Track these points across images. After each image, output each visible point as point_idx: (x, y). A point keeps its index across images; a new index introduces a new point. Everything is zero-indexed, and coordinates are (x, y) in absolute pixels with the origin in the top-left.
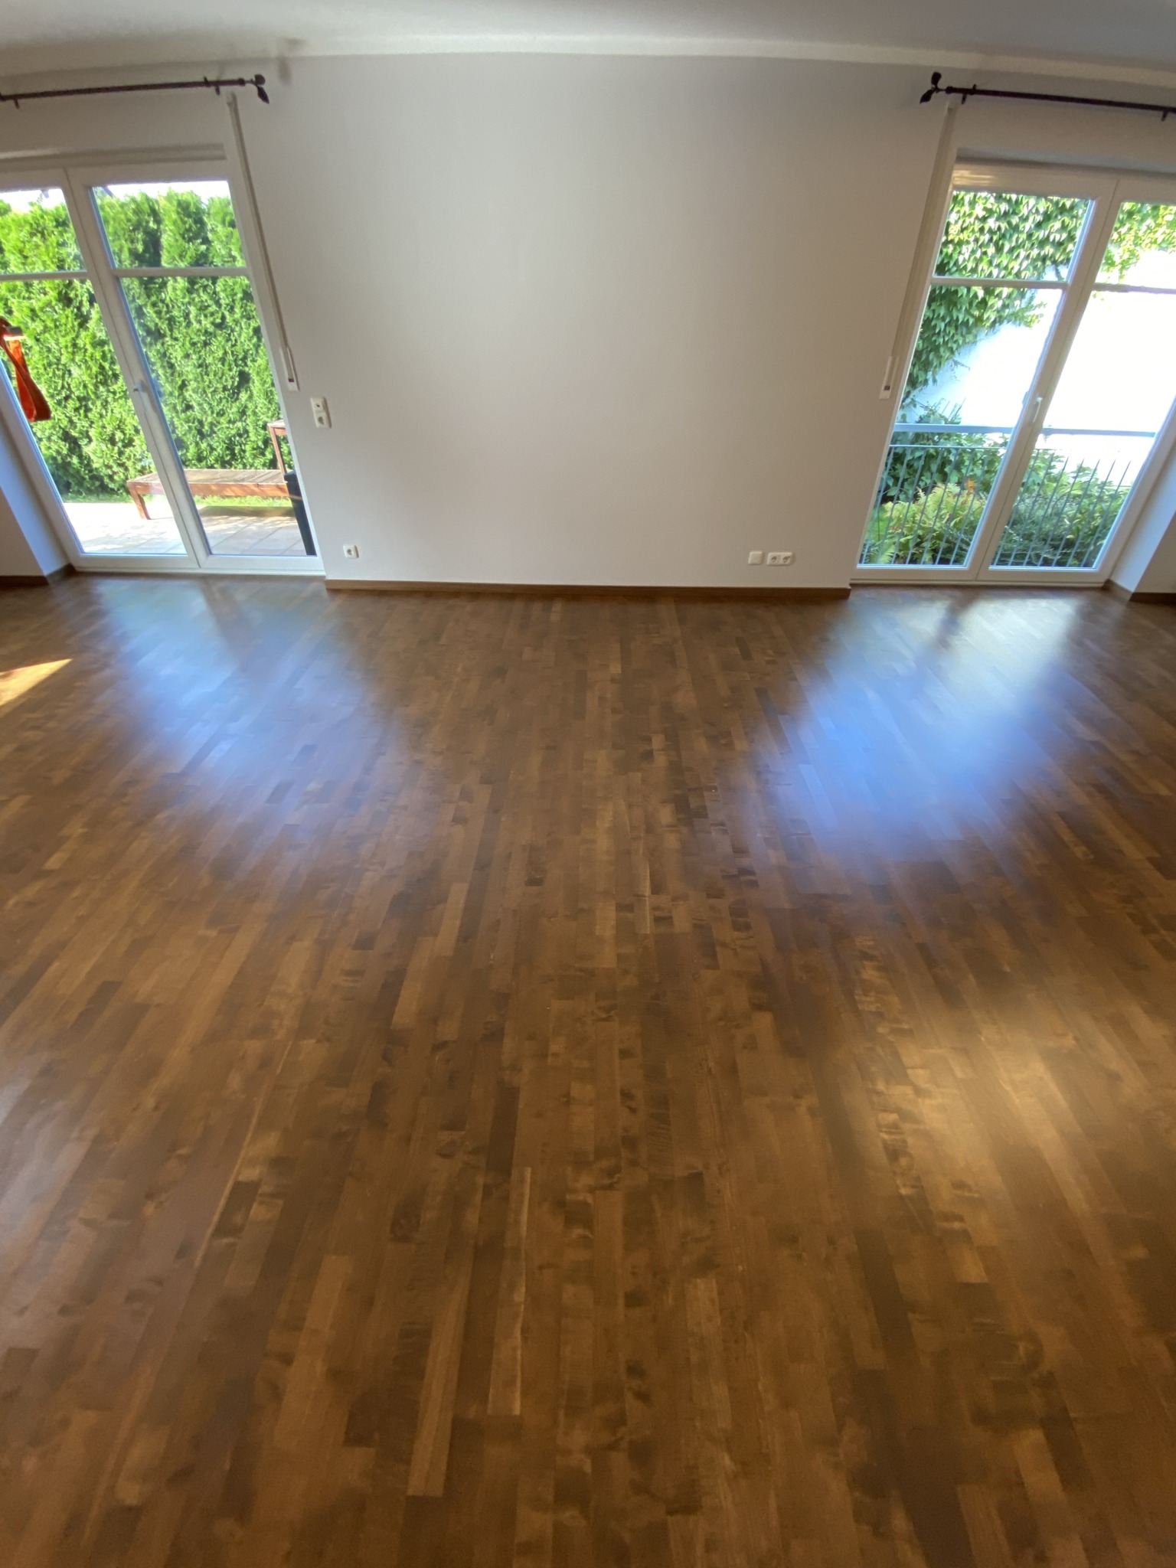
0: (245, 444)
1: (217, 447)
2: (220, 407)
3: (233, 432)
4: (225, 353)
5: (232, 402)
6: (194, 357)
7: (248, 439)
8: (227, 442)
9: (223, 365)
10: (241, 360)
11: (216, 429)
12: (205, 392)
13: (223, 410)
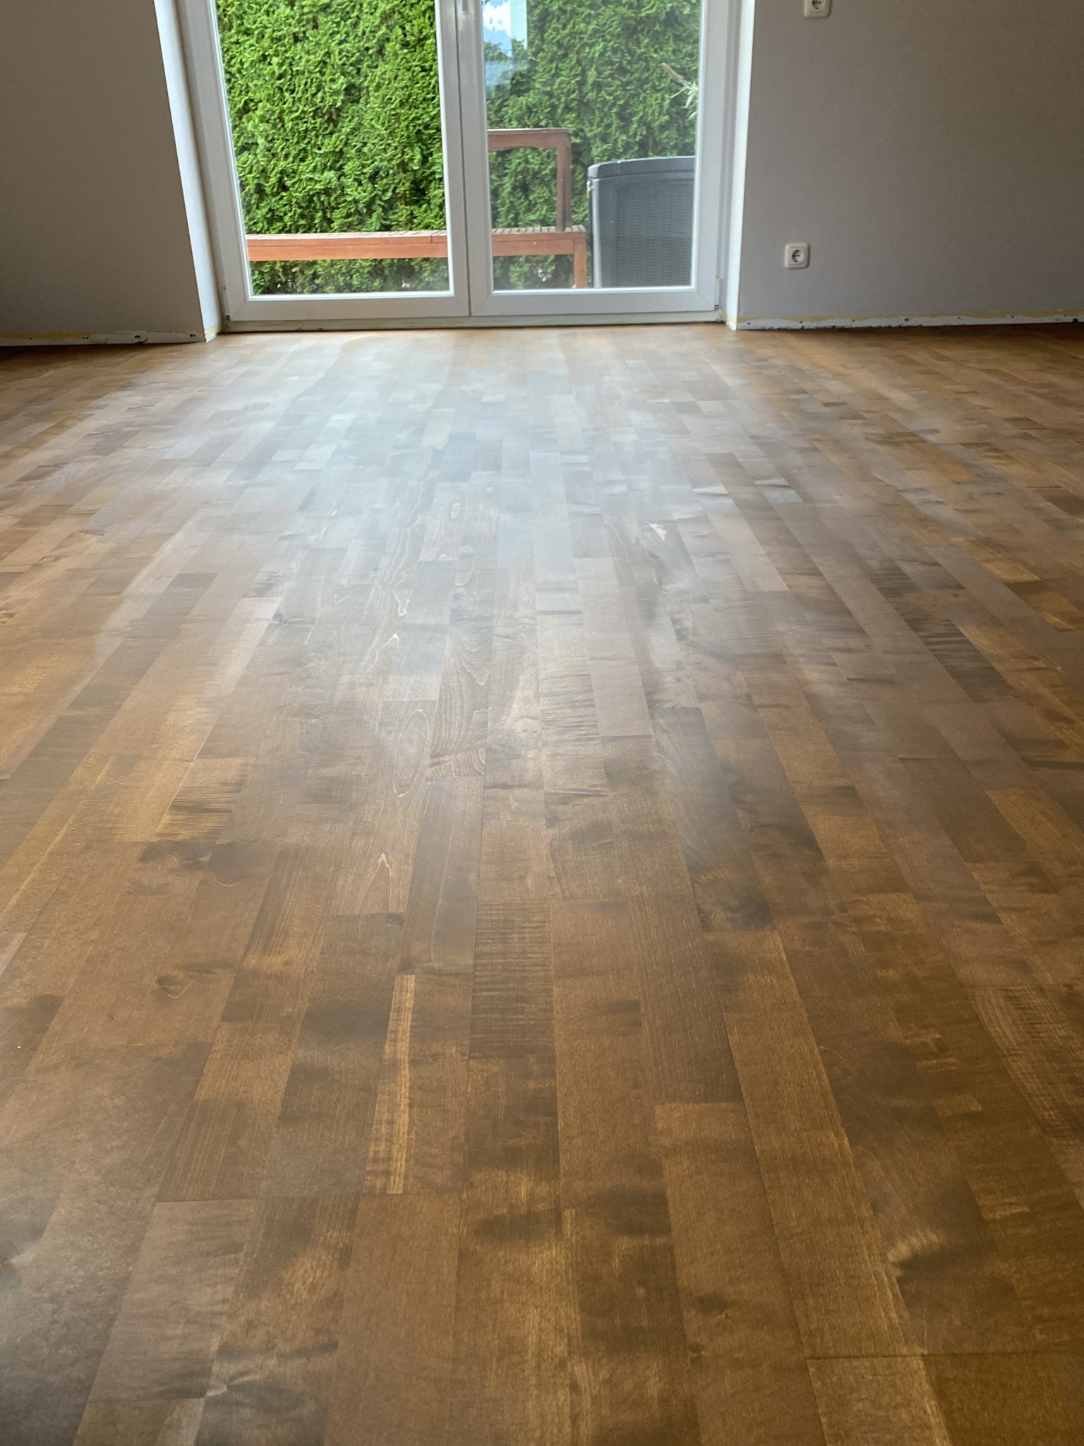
0: (333, 209)
1: (286, 214)
2: (303, 146)
3: (318, 186)
4: (328, 54)
5: (324, 136)
6: (275, 60)
7: (342, 199)
8: (304, 205)
9: (322, 73)
10: (351, 65)
11: (288, 183)
12: (281, 119)
13: (304, 149)
